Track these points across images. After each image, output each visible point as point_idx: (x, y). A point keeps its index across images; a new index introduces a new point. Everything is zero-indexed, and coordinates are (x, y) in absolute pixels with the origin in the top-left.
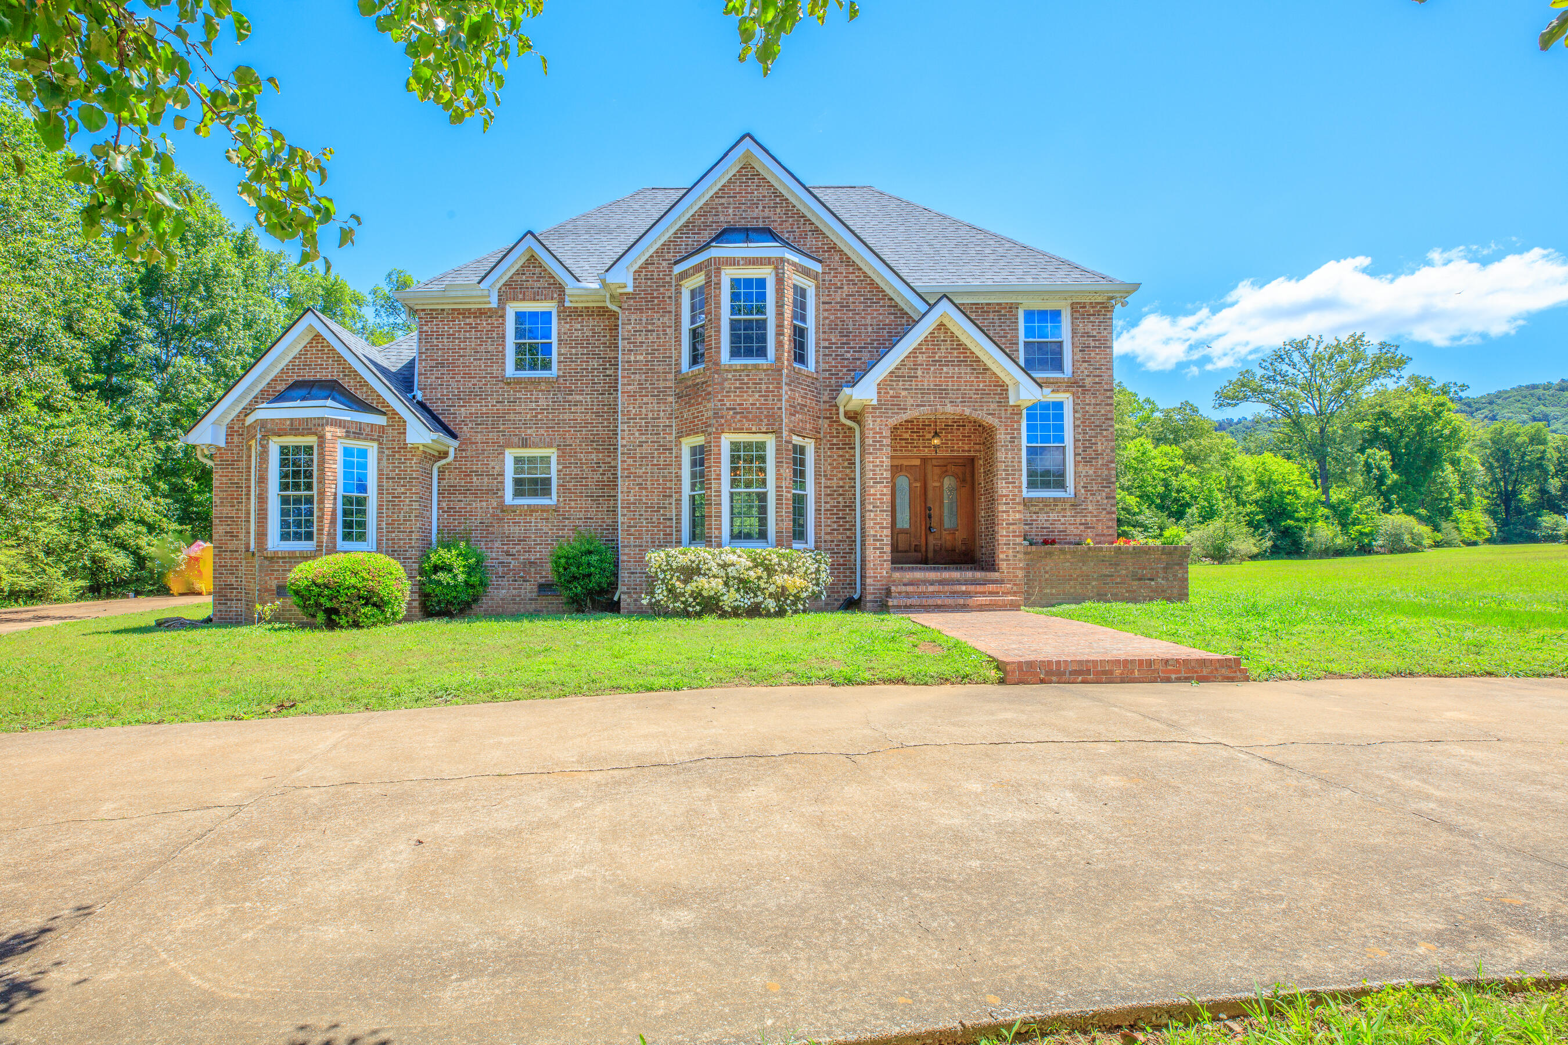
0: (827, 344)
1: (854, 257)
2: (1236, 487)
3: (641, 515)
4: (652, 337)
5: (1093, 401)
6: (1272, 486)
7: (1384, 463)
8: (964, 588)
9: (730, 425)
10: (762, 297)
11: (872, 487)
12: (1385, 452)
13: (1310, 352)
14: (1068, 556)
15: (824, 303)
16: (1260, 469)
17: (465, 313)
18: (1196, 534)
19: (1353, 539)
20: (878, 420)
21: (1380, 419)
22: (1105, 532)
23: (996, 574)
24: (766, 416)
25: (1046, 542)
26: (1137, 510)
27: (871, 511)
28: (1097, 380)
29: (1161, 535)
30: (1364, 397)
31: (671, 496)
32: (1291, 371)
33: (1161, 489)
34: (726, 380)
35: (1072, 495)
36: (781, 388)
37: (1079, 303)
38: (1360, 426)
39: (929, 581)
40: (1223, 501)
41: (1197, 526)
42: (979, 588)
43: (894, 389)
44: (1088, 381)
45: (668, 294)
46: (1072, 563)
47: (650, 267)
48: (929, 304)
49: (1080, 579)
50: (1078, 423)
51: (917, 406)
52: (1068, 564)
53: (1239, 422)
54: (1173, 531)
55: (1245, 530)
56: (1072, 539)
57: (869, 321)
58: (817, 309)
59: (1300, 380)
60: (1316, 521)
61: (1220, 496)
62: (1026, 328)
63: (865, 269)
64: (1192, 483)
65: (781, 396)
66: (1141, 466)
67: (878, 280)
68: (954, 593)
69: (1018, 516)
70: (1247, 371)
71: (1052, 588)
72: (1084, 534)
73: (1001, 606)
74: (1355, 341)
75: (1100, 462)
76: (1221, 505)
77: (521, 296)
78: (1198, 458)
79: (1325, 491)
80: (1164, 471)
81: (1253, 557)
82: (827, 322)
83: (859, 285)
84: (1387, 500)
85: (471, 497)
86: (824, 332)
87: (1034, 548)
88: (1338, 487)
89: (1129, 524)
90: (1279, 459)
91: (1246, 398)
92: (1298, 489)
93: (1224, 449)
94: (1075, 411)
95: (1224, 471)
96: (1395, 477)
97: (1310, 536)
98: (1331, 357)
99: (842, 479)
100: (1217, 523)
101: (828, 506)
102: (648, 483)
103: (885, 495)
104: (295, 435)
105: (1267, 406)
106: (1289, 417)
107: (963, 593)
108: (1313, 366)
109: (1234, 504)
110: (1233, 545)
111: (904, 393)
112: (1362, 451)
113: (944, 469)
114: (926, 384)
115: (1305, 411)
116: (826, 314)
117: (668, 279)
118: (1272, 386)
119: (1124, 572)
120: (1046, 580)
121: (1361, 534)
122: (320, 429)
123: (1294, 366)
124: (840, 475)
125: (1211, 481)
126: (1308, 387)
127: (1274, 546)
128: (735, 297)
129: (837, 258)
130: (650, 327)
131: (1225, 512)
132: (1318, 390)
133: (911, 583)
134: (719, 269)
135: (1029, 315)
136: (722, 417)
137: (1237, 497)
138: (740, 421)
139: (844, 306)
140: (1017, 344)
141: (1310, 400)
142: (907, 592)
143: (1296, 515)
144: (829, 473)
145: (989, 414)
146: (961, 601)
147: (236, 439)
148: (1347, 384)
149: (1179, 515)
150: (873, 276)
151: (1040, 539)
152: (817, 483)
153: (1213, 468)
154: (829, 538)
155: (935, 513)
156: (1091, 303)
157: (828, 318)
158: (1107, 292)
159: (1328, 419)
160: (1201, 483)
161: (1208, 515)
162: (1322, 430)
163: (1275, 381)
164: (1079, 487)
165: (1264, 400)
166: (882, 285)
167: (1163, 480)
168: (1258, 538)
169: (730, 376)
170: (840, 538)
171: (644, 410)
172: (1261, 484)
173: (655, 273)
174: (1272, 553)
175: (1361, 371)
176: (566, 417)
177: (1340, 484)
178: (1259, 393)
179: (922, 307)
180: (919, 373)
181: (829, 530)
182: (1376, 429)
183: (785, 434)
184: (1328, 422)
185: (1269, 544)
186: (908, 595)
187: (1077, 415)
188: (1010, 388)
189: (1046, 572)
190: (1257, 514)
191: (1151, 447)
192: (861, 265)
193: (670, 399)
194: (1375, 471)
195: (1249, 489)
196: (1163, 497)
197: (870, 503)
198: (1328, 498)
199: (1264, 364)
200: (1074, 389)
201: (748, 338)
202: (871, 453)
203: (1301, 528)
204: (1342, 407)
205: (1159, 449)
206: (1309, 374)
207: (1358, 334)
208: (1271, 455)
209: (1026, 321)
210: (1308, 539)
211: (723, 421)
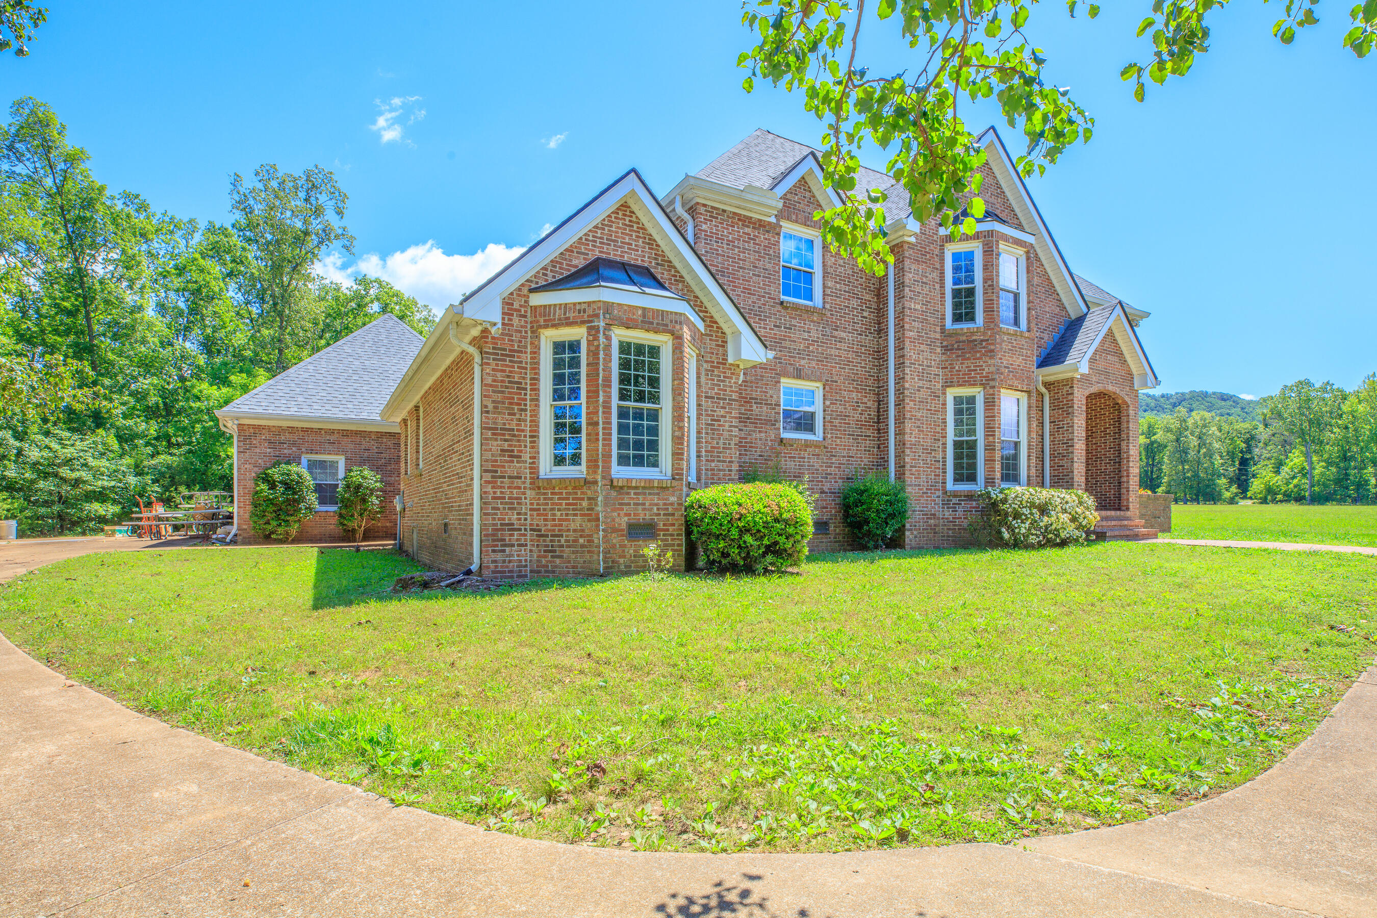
3: (920, 456)
4: (926, 289)
11: (1076, 443)
17: (746, 221)
20: (1080, 390)
27: (1076, 462)
31: (939, 440)
45: (936, 252)
51: (1097, 383)
57: (1047, 309)
77: (794, 217)
85: (751, 427)
102: (925, 426)
103: (1083, 450)
104: (647, 331)
122: (678, 327)
145: (1126, 394)
147: (516, 321)
166: (1055, 281)
171: (921, 357)
176: (833, 352)
188: (1135, 377)
193: (939, 350)
202: (1076, 416)
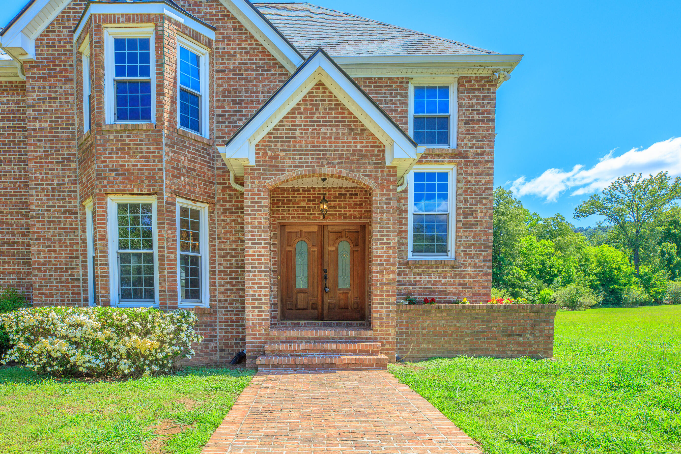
0: (220, 112)
1: (246, 25)
2: (585, 265)
3: (51, 275)
4: (55, 105)
5: (475, 171)
6: (606, 264)
7: (673, 251)
8: (334, 346)
9: (112, 187)
10: (145, 58)
11: (250, 248)
12: (674, 245)
13: (633, 184)
14: (444, 314)
15: (218, 71)
16: (599, 255)
18: (559, 292)
19: (651, 296)
20: (257, 181)
21: (671, 225)
22: (481, 291)
23: (370, 332)
24: (147, 178)
25: (426, 301)
26: (525, 279)
27: (250, 271)
28: (479, 151)
29: (539, 293)
30: (664, 211)
31: (78, 258)
32: (621, 195)
33: (540, 266)
34: (109, 141)
35: (453, 259)
36: (161, 149)
37: (465, 78)
38: (659, 229)
39: (305, 339)
40: (576, 273)
41: (560, 288)
42: (350, 346)
43: (272, 150)
44: (471, 153)
45: (69, 62)
46: (447, 321)
47: (52, 35)
48: (304, 58)
49: (454, 335)
50: (460, 191)
51: (295, 167)
52: (444, 321)
53: (587, 229)
54: (546, 291)
55: (588, 290)
56: (451, 298)
57: (260, 89)
58: (211, 77)
59: (627, 200)
60: (631, 285)
61: (575, 270)
62: (416, 103)
63: (257, 36)
64: (559, 262)
65: (161, 156)
66: (528, 252)
67: (269, 48)
68: (326, 351)
69: (391, 276)
70: (595, 196)
71: (429, 343)
72: (462, 294)
73: (367, 365)
74: (661, 176)
75: (479, 228)
76: (575, 275)
78: (563, 247)
79: (637, 267)
80: (543, 256)
81: (592, 307)
82: (221, 89)
83: (251, 53)
84: (673, 273)
86: (218, 100)
87: (412, 307)
88: (644, 265)
89: (520, 287)
90: (612, 248)
91: (593, 212)
92: (621, 266)
93: (578, 242)
94: (458, 181)
95: (578, 255)
96: (679, 259)
97: (627, 294)
98: (646, 186)
99: (234, 242)
100: (572, 287)
101: (222, 268)
102: (57, 245)
103: (263, 255)
105: (605, 217)
106: (619, 223)
107: (335, 351)
108: (635, 192)
109: (583, 275)
110: (581, 299)
111: (282, 154)
112: (660, 244)
113: (339, 234)
114: (304, 144)
115: (628, 219)
116: (220, 82)
117: (68, 47)
118: (609, 205)
119: (495, 329)
120: (424, 336)
121: (657, 293)
123: (623, 192)
124: (232, 238)
125: (570, 261)
126: (630, 206)
127: (606, 300)
128: (119, 58)
129: (230, 26)
130: (53, 95)
131: (577, 280)
132: (637, 207)
133: (289, 341)
134: (99, 26)
135: (419, 90)
136: (105, 179)
137: (585, 271)
138: (122, 182)
139: (237, 74)
140: (407, 117)
141: (631, 213)
142: (280, 351)
143: (620, 282)
144: (222, 236)
145: (366, 175)
146: (328, 360)
148: (654, 203)
149: (549, 282)
150: (265, 44)
151: (422, 298)
152: (212, 246)
153: (571, 254)
154: (222, 297)
155: (330, 274)
156: (476, 77)
157: (221, 86)
158: (492, 64)
159: (642, 224)
160: (564, 262)
161: (567, 281)
162: (637, 231)
163: (611, 202)
164: (460, 251)
165: (604, 213)
166: (273, 52)
167: (542, 261)
168: (596, 295)
169: (112, 137)
170: (233, 296)
171: (50, 176)
172: (599, 263)
173: (57, 41)
174: (604, 304)
175: (663, 195)
177: (646, 263)
178: (601, 209)
179: (298, 62)
180: (297, 133)
181: (223, 289)
182: (669, 230)
183: (166, 195)
184: (641, 226)
185: (602, 298)
186: (281, 353)
187: (460, 185)
188: (386, 149)
189: (424, 329)
190: (596, 281)
191: (535, 241)
192: (253, 33)
193: (74, 165)
194: (667, 255)
195: (593, 266)
196: (541, 271)
197: (249, 264)
198: (638, 272)
199: (606, 191)
200: (458, 160)
201: (134, 101)
202: (249, 215)
203: (621, 289)
204: (650, 217)
205: (540, 242)
206: (631, 197)
207: (664, 172)
208: (606, 245)
209: (416, 97)
210: (626, 296)
211: (106, 182)
